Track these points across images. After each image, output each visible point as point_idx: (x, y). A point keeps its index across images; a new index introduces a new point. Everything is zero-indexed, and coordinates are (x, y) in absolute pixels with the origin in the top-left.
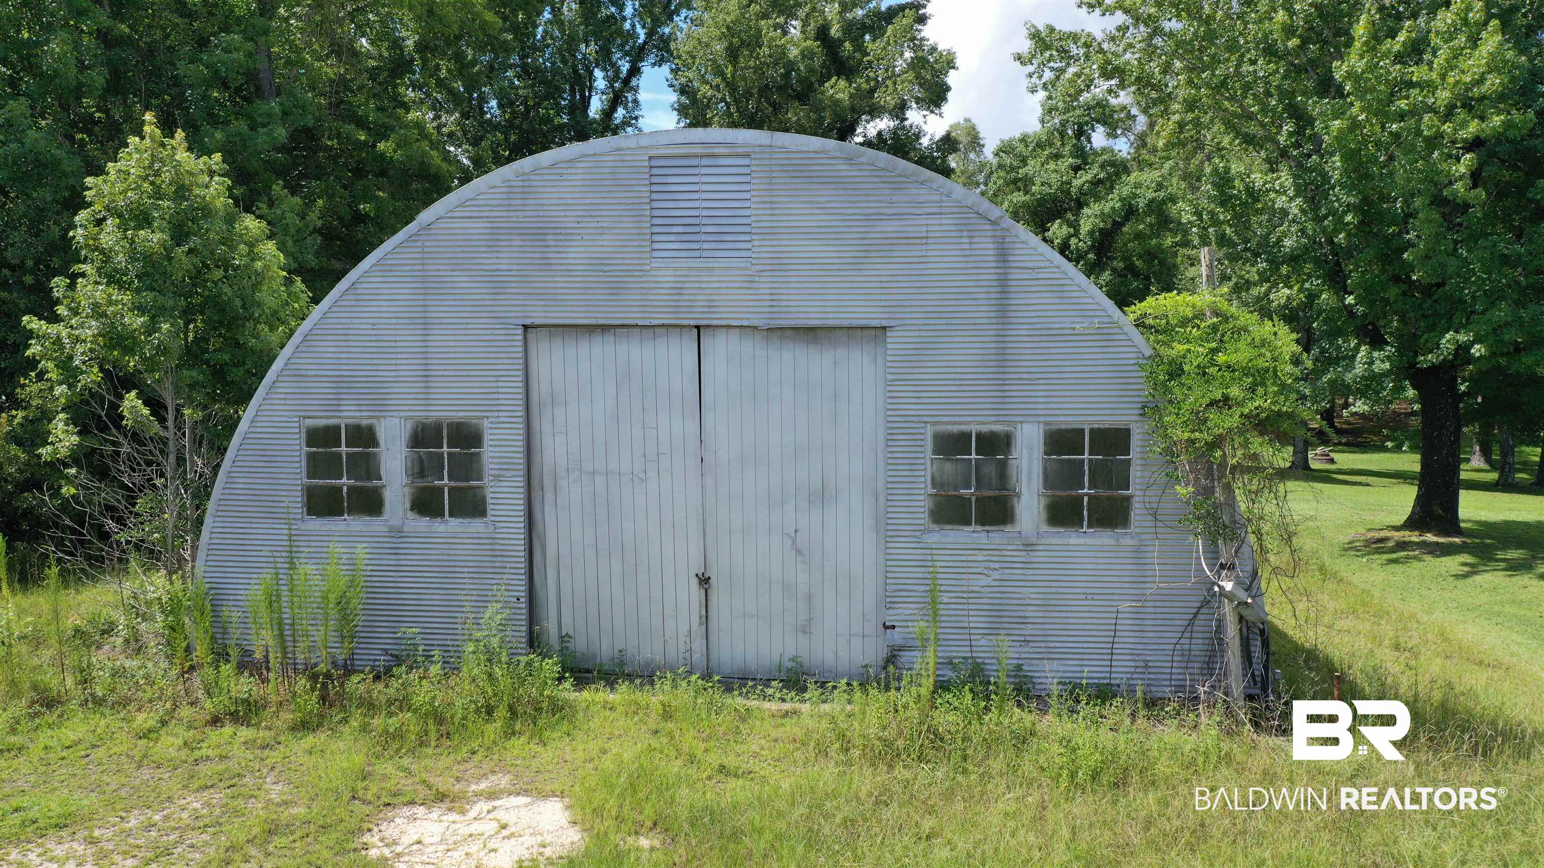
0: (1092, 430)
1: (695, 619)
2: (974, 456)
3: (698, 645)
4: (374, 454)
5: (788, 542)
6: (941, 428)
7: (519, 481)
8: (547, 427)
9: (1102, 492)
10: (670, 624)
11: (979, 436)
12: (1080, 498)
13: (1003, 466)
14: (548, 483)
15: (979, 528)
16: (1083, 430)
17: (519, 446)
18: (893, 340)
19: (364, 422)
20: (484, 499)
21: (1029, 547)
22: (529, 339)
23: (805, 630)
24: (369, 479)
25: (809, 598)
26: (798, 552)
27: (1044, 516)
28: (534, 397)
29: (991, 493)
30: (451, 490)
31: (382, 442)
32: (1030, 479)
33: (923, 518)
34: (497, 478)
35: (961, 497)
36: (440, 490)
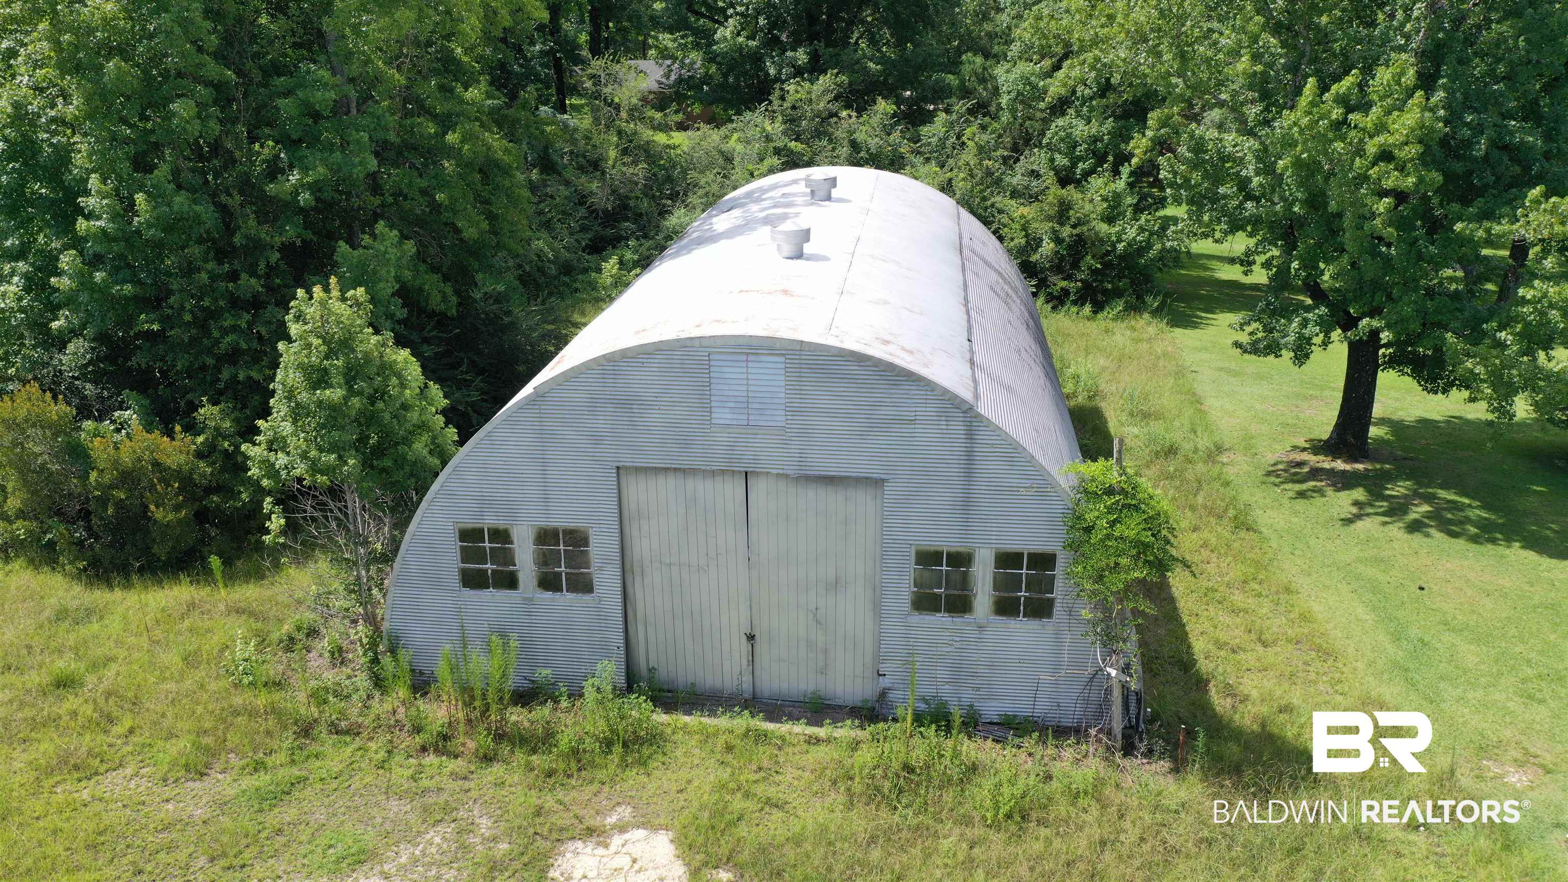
0: (1029, 554)
1: (745, 662)
2: (944, 568)
3: (747, 679)
4: (510, 549)
5: (811, 616)
6: (920, 548)
7: (618, 572)
8: (635, 533)
9: (1035, 596)
10: (727, 665)
11: (949, 555)
12: (1019, 598)
13: (965, 575)
14: (637, 570)
15: (947, 615)
16: (1023, 554)
17: (616, 548)
18: (887, 487)
19: (501, 527)
20: (591, 581)
21: (981, 627)
22: (622, 477)
23: (823, 671)
24: (506, 564)
25: (826, 651)
26: (818, 622)
27: (993, 608)
28: (626, 513)
29: (956, 592)
30: (567, 574)
31: (515, 541)
32: (983, 585)
33: (907, 605)
34: (601, 569)
35: (935, 594)
36: (560, 574)
